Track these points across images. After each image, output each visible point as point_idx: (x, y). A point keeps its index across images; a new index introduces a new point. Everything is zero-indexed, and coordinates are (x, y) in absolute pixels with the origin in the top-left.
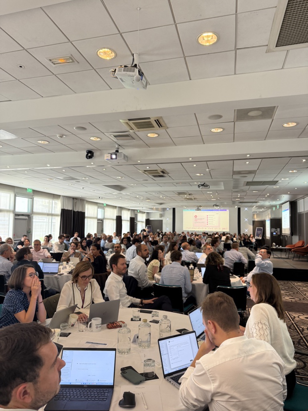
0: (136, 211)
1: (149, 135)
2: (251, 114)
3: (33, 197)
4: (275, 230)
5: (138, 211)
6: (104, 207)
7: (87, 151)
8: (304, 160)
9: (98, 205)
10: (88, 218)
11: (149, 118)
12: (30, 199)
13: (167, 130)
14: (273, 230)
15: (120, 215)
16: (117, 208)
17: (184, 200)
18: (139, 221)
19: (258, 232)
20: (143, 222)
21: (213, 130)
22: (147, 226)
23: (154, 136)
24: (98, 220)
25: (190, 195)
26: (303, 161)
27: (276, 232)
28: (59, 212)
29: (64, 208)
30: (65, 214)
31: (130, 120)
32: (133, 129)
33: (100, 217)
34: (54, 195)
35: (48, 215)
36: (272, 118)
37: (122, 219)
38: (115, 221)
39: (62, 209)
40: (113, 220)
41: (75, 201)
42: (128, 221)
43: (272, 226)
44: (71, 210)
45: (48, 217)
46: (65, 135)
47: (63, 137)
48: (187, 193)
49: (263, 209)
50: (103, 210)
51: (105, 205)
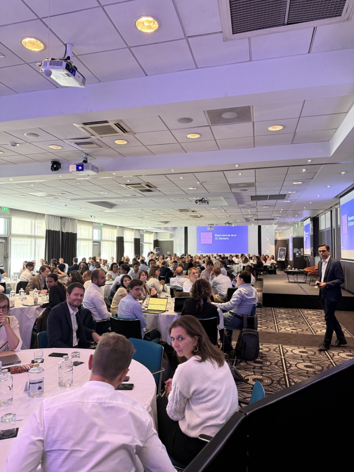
0: (141, 231)
1: (117, 142)
2: (225, 116)
3: (11, 216)
4: (298, 250)
5: (145, 231)
6: (101, 228)
7: (52, 161)
8: (304, 170)
9: (94, 224)
10: (81, 239)
11: (106, 122)
12: (7, 219)
13: (135, 136)
14: (296, 250)
15: (122, 236)
16: (118, 228)
17: (189, 218)
18: (146, 243)
19: (281, 252)
20: (152, 243)
21: (189, 136)
22: (156, 248)
23: (123, 144)
24: (94, 242)
25: (193, 212)
26: (302, 170)
27: (299, 252)
28: (44, 234)
29: (50, 229)
30: (51, 235)
31: (85, 124)
32: (95, 136)
33: (96, 238)
34: (37, 213)
35: (30, 237)
36: (252, 121)
37: (124, 240)
38: (115, 244)
39: (47, 230)
40: (113, 241)
41: (64, 220)
42: (131, 242)
43: (294, 247)
44: (59, 231)
45: (29, 240)
46: (18, 144)
47: (16, 145)
48: (190, 210)
49: (284, 227)
50: (100, 230)
51: (102, 225)
